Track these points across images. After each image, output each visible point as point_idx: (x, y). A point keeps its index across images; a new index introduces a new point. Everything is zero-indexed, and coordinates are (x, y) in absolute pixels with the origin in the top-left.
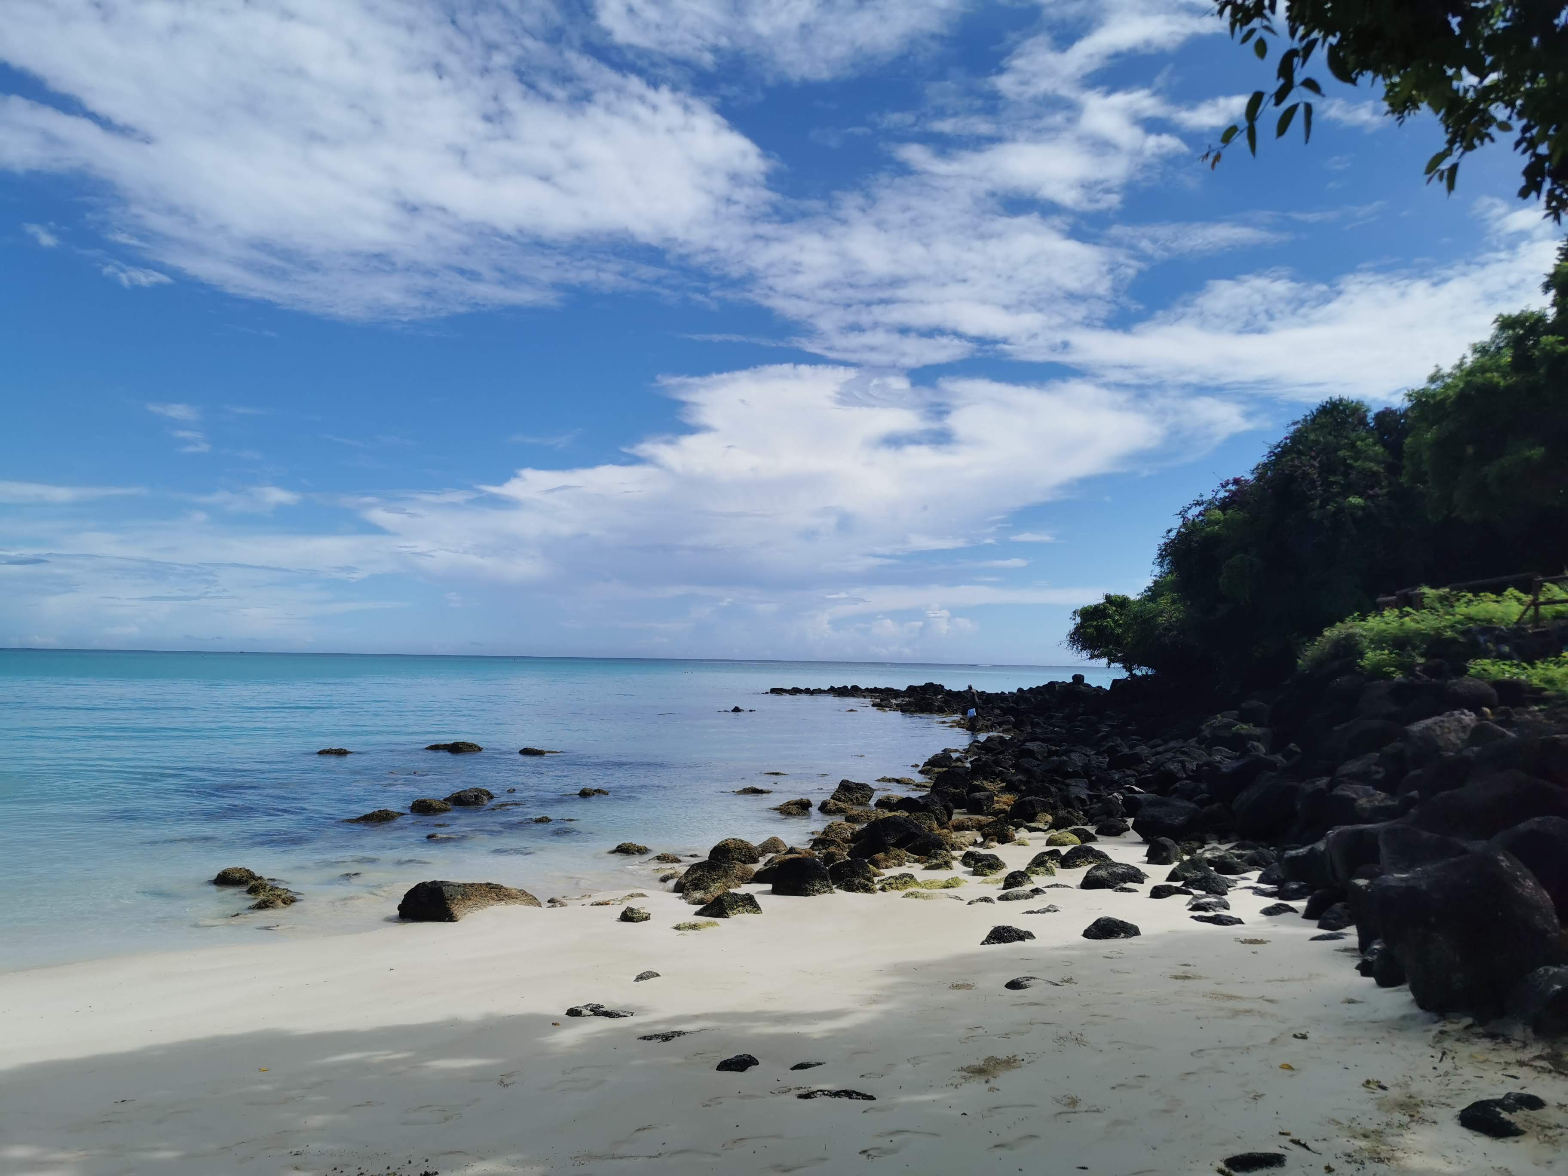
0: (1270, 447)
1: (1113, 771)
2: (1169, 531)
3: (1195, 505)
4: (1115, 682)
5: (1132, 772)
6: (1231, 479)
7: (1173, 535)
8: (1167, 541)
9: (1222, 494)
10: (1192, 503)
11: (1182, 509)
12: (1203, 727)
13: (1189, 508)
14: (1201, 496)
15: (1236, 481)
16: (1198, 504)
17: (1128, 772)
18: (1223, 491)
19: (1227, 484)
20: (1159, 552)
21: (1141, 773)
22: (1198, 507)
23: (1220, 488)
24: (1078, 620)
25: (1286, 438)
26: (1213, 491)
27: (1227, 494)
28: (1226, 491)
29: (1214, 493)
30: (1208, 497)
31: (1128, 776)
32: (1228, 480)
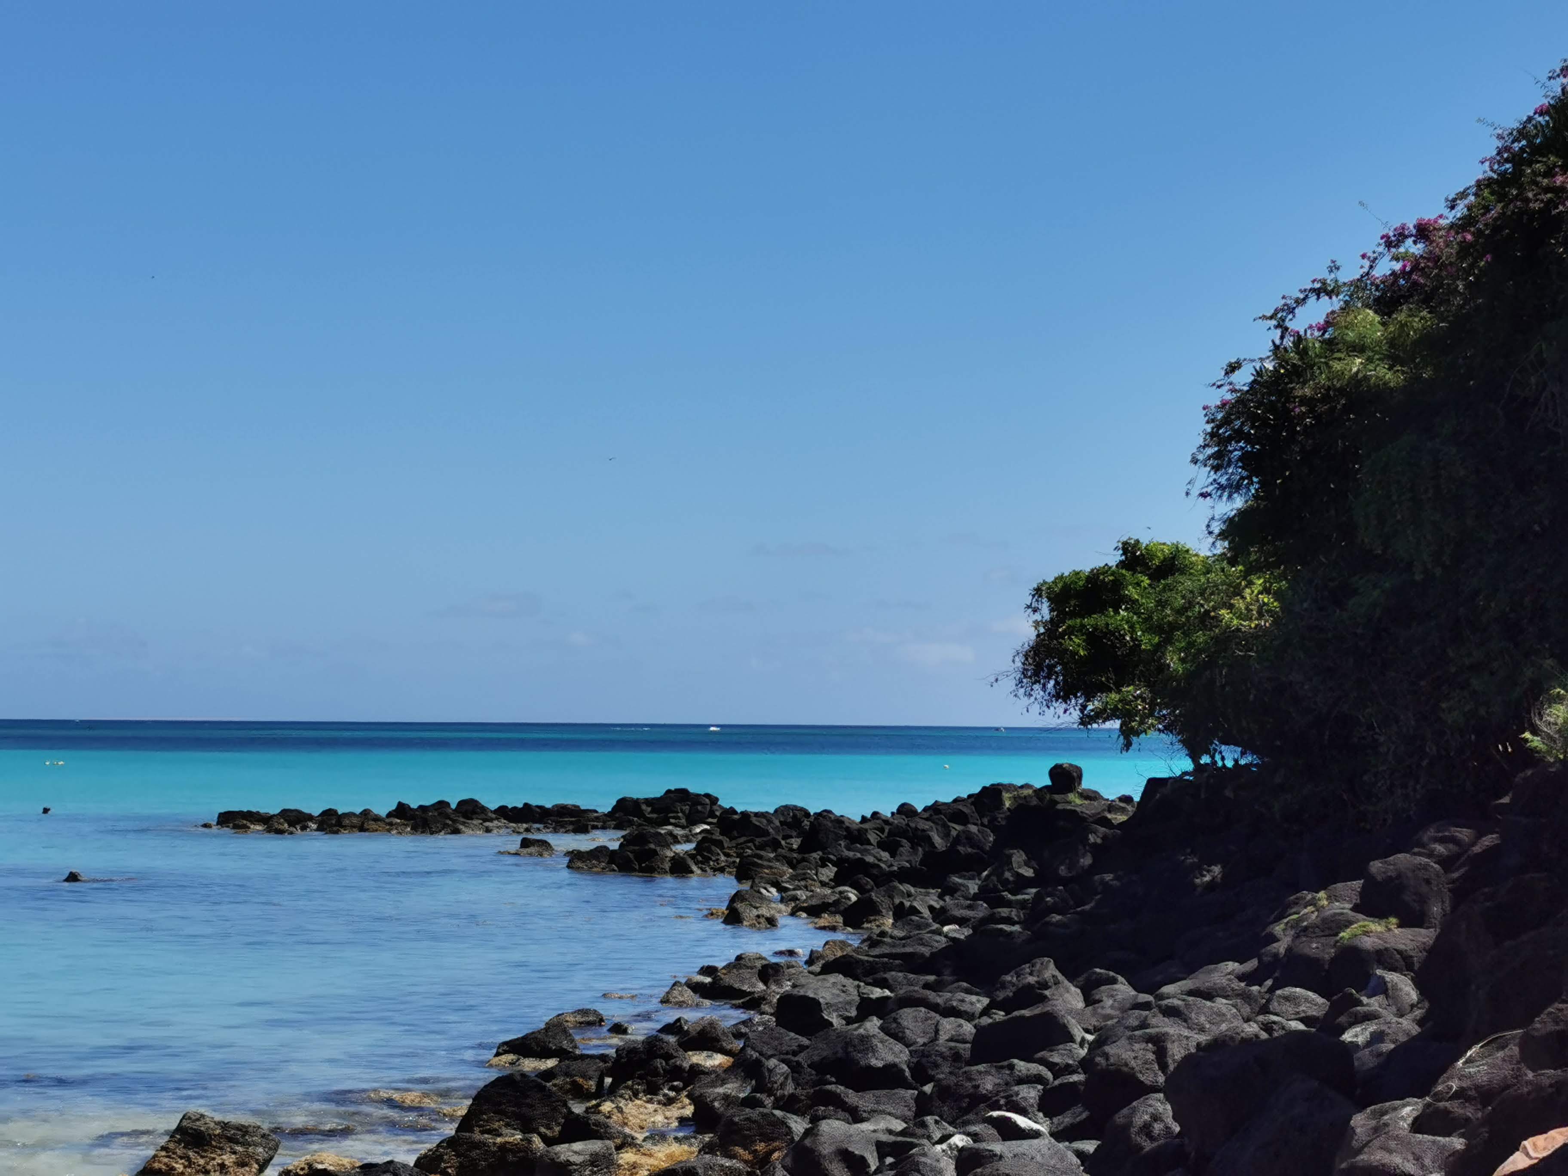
0: (1500, 137)
1: (981, 1067)
2: (1233, 368)
3: (1318, 292)
4: (1153, 784)
5: (1035, 1068)
6: (1411, 226)
7: (1243, 378)
8: (1229, 397)
9: (1386, 267)
10: (1309, 286)
11: (1280, 303)
12: (1278, 929)
13: (1300, 302)
14: (1334, 267)
15: (1423, 232)
16: (1323, 290)
17: (1022, 1066)
18: (1388, 257)
19: (1401, 236)
20: (1209, 428)
21: (1058, 1070)
22: (1325, 299)
23: (1381, 249)
24: (1045, 611)
25: (1541, 112)
26: (1364, 256)
27: (1397, 266)
28: (1396, 258)
29: (1367, 263)
30: (1350, 273)
31: (1021, 1081)
32: (1403, 227)
